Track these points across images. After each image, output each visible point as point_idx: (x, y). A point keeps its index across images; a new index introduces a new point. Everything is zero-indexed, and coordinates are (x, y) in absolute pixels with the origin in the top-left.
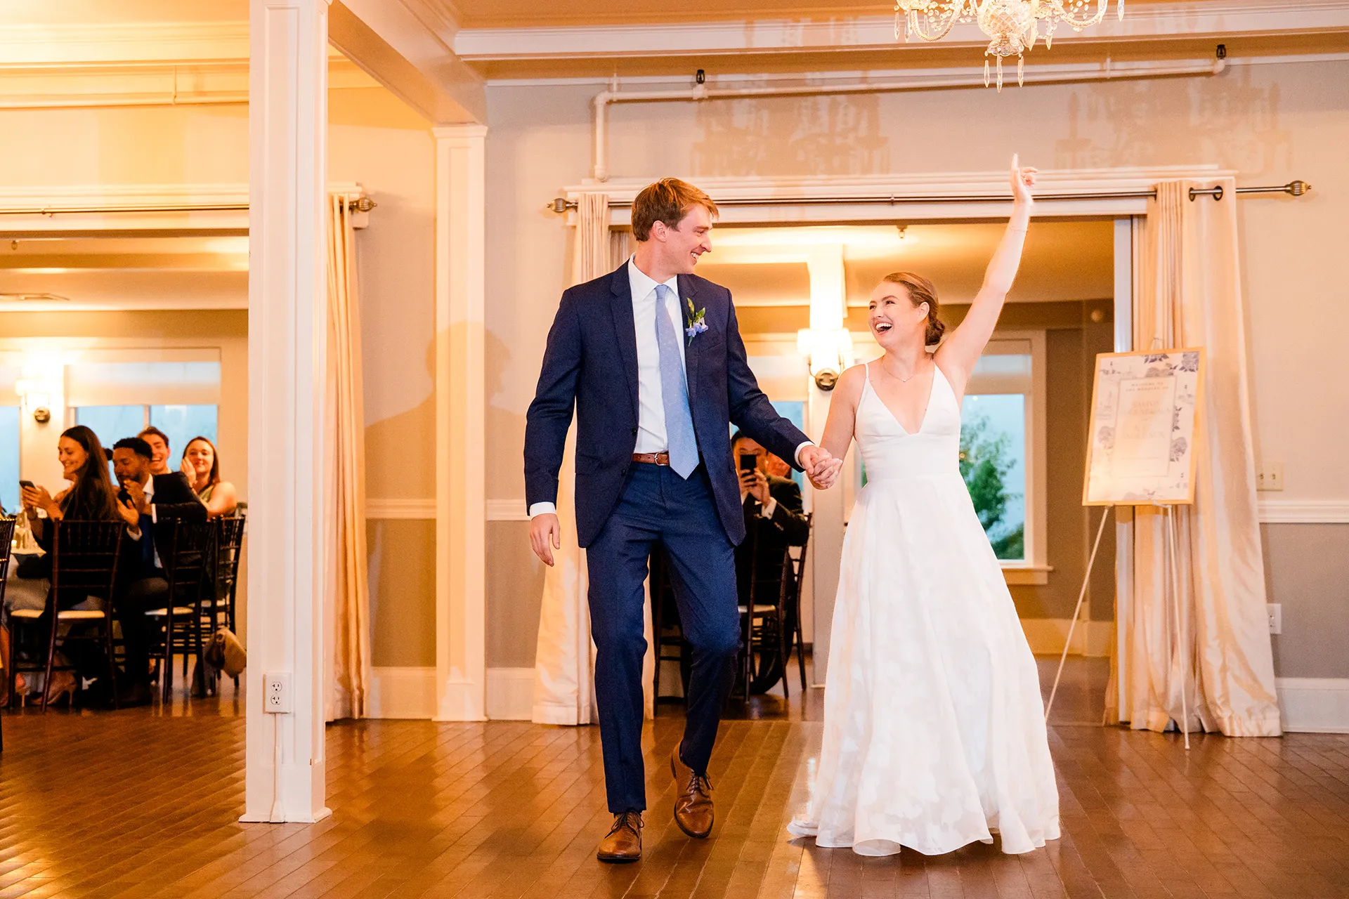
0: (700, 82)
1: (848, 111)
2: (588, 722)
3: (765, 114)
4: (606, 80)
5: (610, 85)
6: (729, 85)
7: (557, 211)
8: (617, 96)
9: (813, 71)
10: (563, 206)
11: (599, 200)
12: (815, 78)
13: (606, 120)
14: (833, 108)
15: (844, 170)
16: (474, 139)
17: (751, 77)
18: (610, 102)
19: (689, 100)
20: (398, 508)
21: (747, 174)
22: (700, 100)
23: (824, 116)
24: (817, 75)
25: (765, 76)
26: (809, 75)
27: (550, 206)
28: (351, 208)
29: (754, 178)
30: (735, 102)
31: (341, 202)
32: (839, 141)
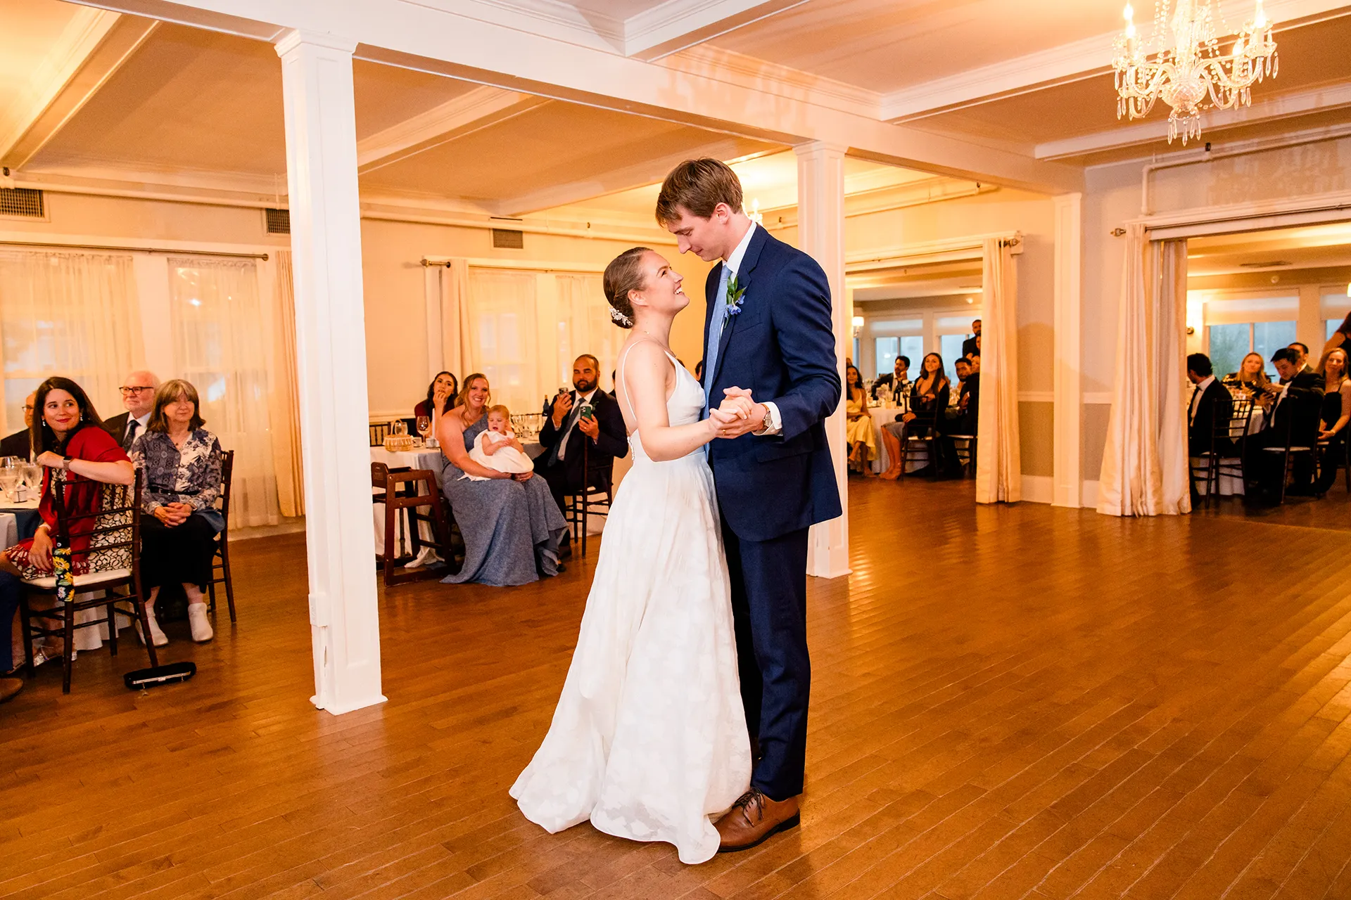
0: (1207, 150)
1: (1315, 154)
2: (1130, 514)
3: (1256, 164)
4: (1148, 158)
5: (1152, 160)
6: (1232, 149)
7: (1116, 235)
8: (1153, 166)
9: (1289, 132)
10: (1120, 232)
11: (1138, 227)
12: (1291, 136)
13: (1148, 182)
14: (1304, 153)
15: (1311, 191)
16: (1075, 199)
17: (1247, 142)
18: (1152, 171)
19: (1200, 162)
20: (1036, 396)
21: (1243, 201)
22: (1208, 161)
23: (1298, 159)
24: (1292, 134)
25: (1256, 140)
26: (1287, 135)
27: (1112, 233)
28: (1005, 245)
29: (1247, 203)
30: (1236, 159)
31: (1000, 243)
32: (1308, 173)
